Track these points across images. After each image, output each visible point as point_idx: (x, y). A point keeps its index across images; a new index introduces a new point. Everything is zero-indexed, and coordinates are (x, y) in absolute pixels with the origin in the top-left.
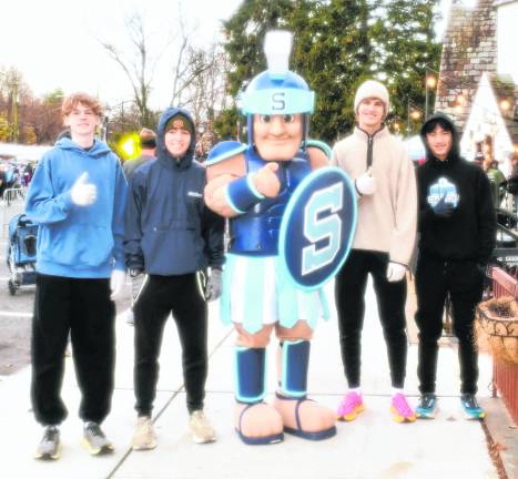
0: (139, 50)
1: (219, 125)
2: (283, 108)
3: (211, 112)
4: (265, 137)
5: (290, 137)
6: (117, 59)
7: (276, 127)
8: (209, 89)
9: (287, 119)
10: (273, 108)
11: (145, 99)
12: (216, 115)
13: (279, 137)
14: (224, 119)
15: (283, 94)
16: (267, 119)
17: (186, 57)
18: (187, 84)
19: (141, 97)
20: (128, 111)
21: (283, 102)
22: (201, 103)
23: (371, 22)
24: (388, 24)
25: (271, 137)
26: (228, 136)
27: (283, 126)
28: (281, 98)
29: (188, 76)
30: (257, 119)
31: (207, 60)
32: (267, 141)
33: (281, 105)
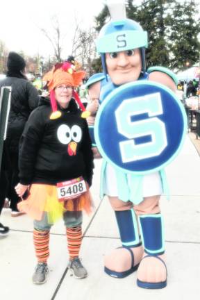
0: (56, 32)
1: (94, 66)
2: (125, 45)
3: (89, 60)
4: (115, 69)
5: (133, 66)
6: (46, 35)
7: (122, 60)
8: (88, 48)
9: (129, 53)
10: (118, 47)
11: (59, 54)
12: (92, 61)
13: (124, 67)
14: (95, 63)
15: (124, 35)
16: (115, 55)
17: (78, 34)
18: (78, 47)
19: (58, 53)
20: (52, 60)
21: (125, 41)
22: (85, 56)
23: (164, 16)
24: (173, 17)
25: (118, 68)
26: (98, 71)
27: (126, 59)
28: (123, 38)
29: (79, 43)
30: (108, 56)
31: (87, 36)
32: (117, 71)
33: (124, 44)
